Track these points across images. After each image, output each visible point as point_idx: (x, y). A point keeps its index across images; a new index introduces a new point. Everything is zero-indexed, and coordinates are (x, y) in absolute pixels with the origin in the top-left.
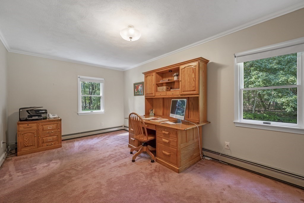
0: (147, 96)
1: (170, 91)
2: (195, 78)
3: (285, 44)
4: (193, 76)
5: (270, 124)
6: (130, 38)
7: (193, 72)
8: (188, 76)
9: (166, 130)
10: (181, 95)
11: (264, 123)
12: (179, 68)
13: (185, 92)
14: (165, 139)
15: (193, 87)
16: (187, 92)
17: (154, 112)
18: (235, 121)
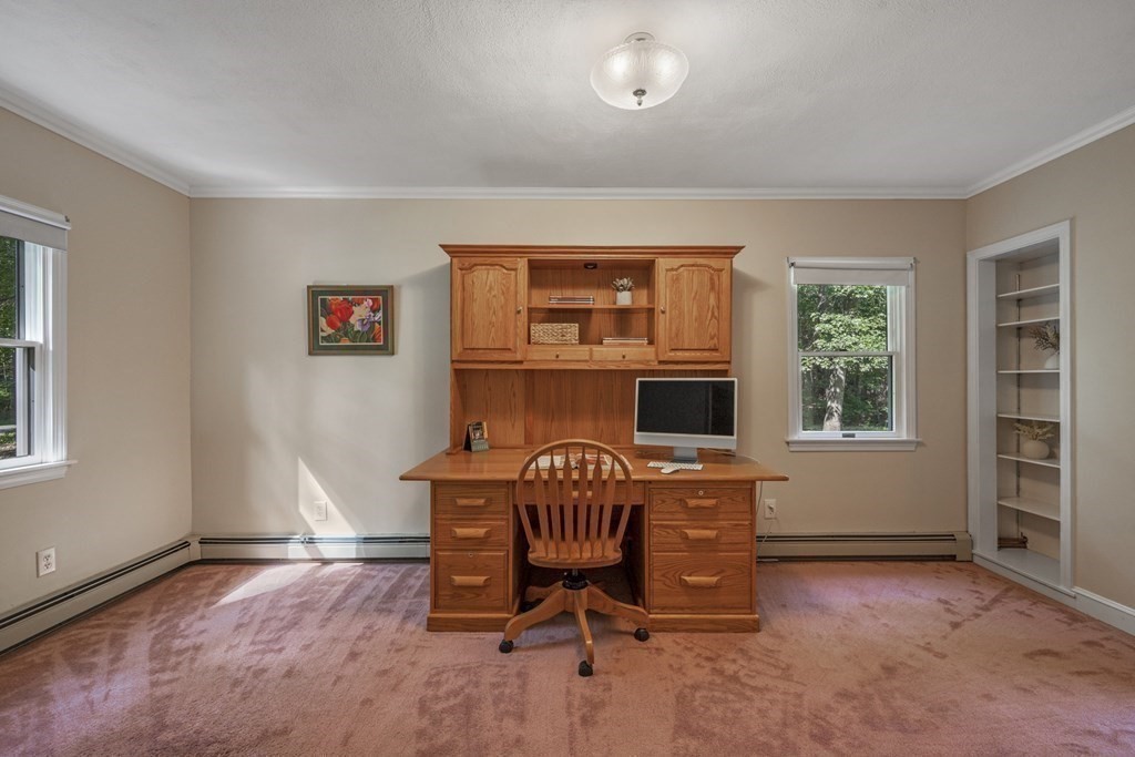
0: (464, 359)
1: (601, 343)
2: (718, 308)
3: (884, 262)
4: (712, 301)
5: (853, 436)
6: (636, 93)
7: (712, 288)
8: (694, 298)
9: (701, 493)
10: (660, 362)
11: (844, 436)
12: (652, 262)
13: (679, 354)
14: (695, 528)
15: (712, 338)
16: (687, 354)
17: (486, 436)
18: (790, 438)
